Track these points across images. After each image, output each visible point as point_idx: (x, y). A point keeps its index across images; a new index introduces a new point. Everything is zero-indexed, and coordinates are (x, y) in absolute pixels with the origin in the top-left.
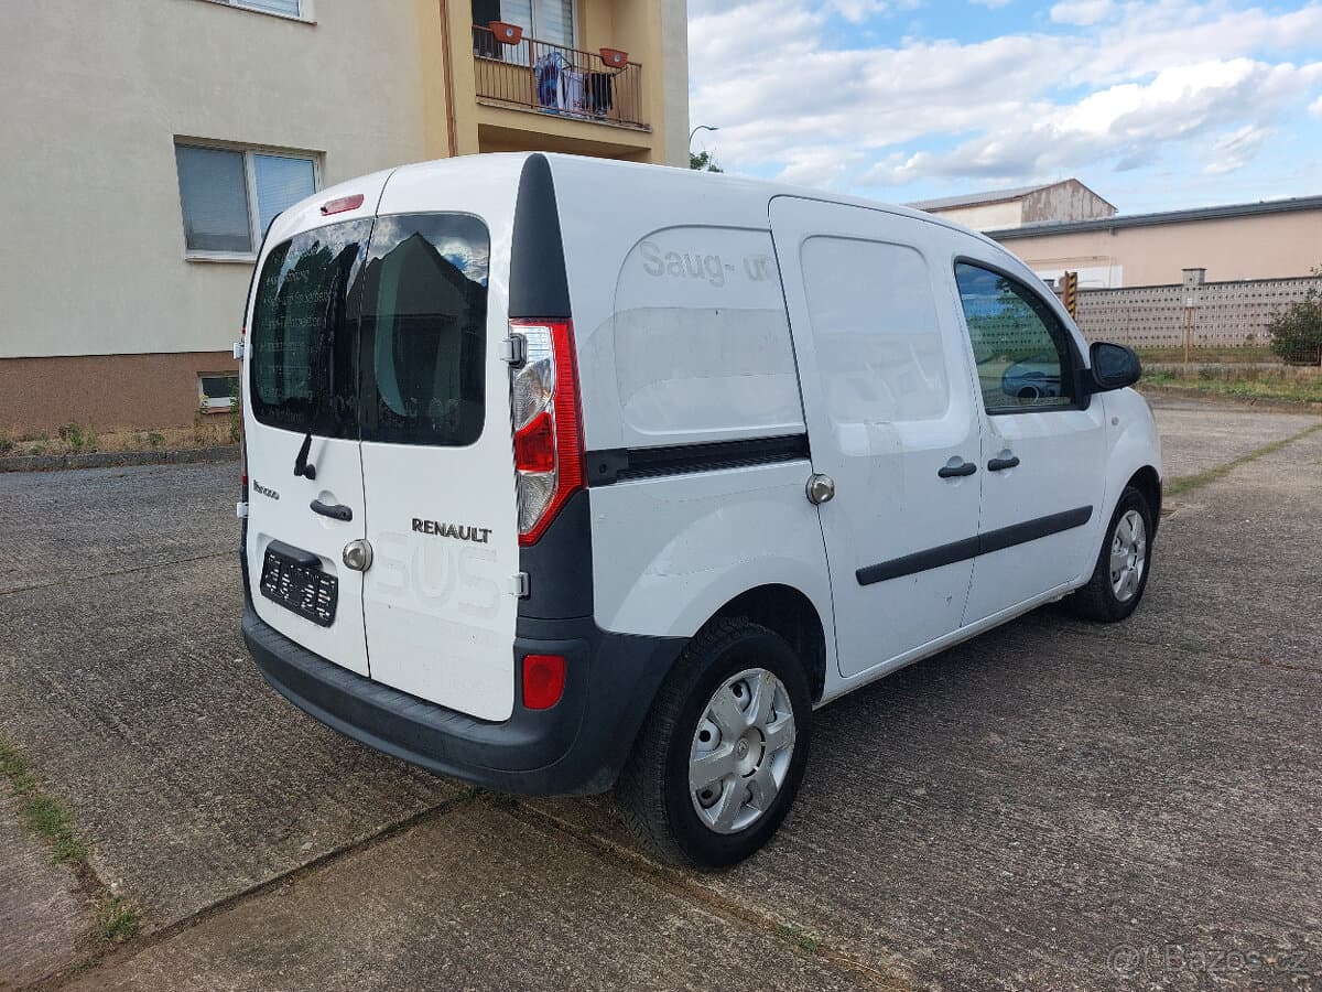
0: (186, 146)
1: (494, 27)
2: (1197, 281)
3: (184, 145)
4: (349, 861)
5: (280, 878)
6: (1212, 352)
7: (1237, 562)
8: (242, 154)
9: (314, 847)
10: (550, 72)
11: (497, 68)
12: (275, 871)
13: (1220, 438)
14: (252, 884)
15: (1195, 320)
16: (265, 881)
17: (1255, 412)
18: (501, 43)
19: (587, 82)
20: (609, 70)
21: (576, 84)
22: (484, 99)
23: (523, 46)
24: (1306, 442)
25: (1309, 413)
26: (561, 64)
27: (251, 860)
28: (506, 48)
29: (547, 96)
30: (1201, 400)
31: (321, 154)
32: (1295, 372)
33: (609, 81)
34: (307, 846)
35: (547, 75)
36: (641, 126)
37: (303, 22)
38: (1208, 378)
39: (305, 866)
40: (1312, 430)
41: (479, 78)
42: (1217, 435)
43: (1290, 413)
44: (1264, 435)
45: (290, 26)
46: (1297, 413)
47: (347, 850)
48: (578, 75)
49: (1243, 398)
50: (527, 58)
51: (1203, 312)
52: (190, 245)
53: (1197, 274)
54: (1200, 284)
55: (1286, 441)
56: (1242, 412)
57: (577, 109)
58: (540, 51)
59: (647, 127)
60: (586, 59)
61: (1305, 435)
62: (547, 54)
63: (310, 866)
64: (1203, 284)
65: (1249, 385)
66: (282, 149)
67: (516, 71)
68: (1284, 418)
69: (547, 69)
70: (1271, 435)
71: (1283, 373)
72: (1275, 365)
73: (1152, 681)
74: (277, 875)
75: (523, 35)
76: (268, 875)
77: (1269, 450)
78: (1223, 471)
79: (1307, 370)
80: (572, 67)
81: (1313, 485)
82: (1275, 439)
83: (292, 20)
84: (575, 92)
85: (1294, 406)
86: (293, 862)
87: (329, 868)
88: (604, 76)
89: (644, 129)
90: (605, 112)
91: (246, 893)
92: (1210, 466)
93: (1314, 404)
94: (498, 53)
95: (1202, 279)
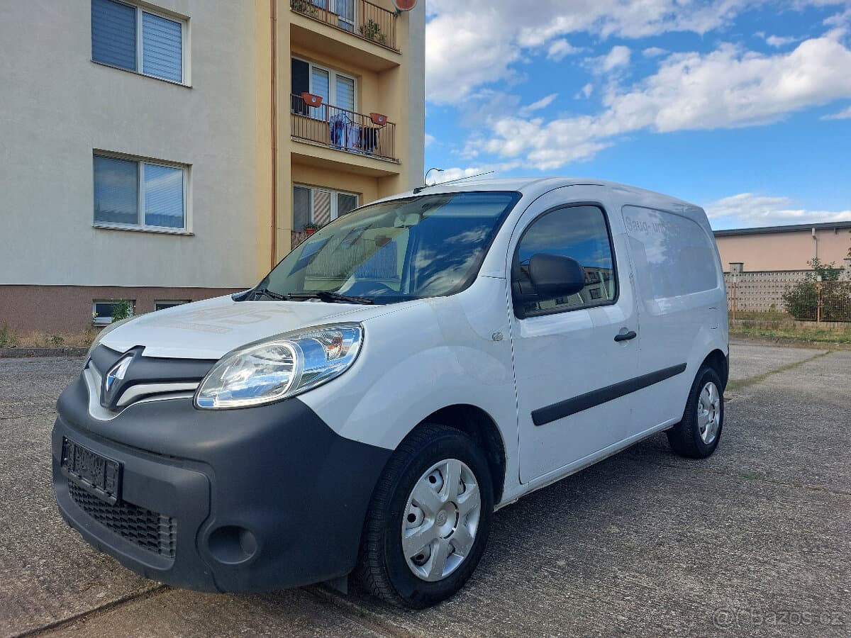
0: (100, 156)
1: (305, 96)
2: (738, 271)
3: (99, 155)
4: (131, 607)
5: (76, 617)
6: (749, 314)
7: (773, 428)
8: (137, 163)
9: (107, 596)
10: (339, 125)
11: (305, 121)
12: (73, 612)
13: (758, 361)
14: (53, 621)
15: (738, 294)
16: (64, 619)
17: (779, 347)
18: (308, 105)
19: (361, 132)
20: (375, 126)
21: (354, 133)
22: (296, 137)
23: (321, 109)
24: (813, 363)
25: (812, 348)
26: (345, 121)
27: (57, 604)
28: (312, 109)
29: (335, 138)
30: (745, 340)
31: (189, 166)
32: (801, 325)
33: (375, 133)
34: (101, 595)
35: (336, 126)
36: (394, 159)
37: (185, 86)
38: (748, 327)
39: (97, 609)
40: (815, 357)
41: (294, 127)
42: (755, 358)
43: (800, 348)
44: (786, 359)
45: (175, 88)
46: (804, 348)
47: (133, 598)
48: (356, 127)
49: (771, 338)
50: (324, 116)
51: (743, 290)
52: (96, 219)
53: (738, 266)
54: (740, 272)
55: (800, 363)
56: (770, 346)
57: (354, 148)
58: (332, 112)
59: (398, 160)
60: (361, 119)
61: (812, 360)
62: (336, 114)
63: (100, 609)
64: (742, 272)
65: (774, 332)
66: (163, 161)
67: (317, 123)
68: (798, 350)
69: (336, 123)
70: (789, 359)
71: (795, 325)
72: (789, 321)
73: (723, 495)
74: (73, 615)
75: (322, 102)
76: (66, 614)
77: (790, 367)
78: (761, 378)
79: (809, 324)
80: (352, 123)
81: (820, 386)
82: (792, 361)
83: (177, 84)
84: (353, 138)
85: (803, 344)
86: (88, 606)
87: (115, 611)
88: (372, 129)
89: (396, 162)
90: (372, 151)
91: (46, 628)
92: (753, 375)
93: (815, 343)
94: (306, 112)
95: (741, 269)
